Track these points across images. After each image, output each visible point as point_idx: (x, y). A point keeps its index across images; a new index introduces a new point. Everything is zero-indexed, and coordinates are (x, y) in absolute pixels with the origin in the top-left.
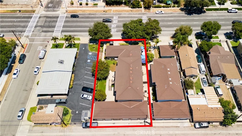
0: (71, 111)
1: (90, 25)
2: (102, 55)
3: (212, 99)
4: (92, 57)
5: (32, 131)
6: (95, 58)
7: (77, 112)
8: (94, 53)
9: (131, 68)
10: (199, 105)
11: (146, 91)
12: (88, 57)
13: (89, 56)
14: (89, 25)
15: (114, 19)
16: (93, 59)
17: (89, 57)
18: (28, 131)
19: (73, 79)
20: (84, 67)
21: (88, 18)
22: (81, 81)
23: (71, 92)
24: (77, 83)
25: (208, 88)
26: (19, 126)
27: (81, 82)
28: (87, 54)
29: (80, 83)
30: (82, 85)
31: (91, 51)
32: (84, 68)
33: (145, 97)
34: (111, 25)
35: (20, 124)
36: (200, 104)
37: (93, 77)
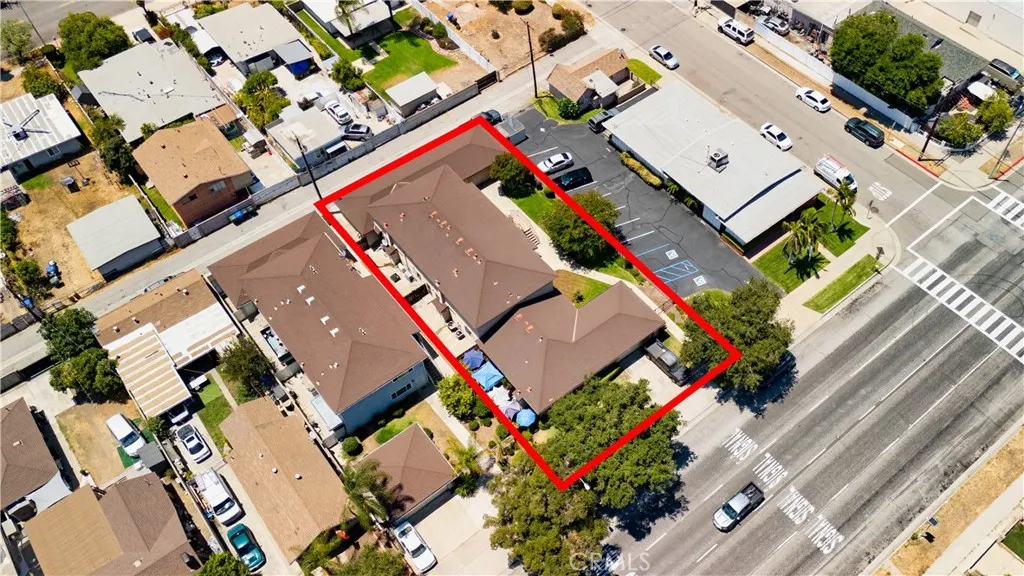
0: (560, 124)
1: (865, 398)
2: (655, 300)
3: (144, 359)
4: (682, 273)
6: (664, 275)
9: (472, 254)
10: (188, 316)
11: (396, 278)
13: (691, 269)
14: (875, 397)
15: (820, 517)
16: (668, 270)
17: (689, 267)
19: (644, 172)
20: (662, 229)
21: (939, 433)
22: (619, 191)
23: (612, 153)
24: (623, 179)
25: (167, 400)
32: (656, 225)
33: (386, 265)
34: (785, 466)
36: (187, 320)
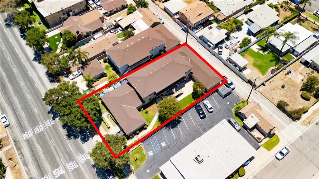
0: (232, 109)
4: (155, 147)
5: (280, 126)
6: (155, 140)
7: (228, 103)
8: (146, 150)
9: (150, 73)
12: (159, 149)
16: (156, 142)
17: (157, 150)
18: (284, 129)
20: (176, 142)
26: (291, 143)
27: (197, 127)
28: (154, 156)
29: (199, 127)
30: (199, 123)
31: (146, 157)
32: (178, 140)
34: (72, 171)
35: (290, 144)
37: (181, 120)
